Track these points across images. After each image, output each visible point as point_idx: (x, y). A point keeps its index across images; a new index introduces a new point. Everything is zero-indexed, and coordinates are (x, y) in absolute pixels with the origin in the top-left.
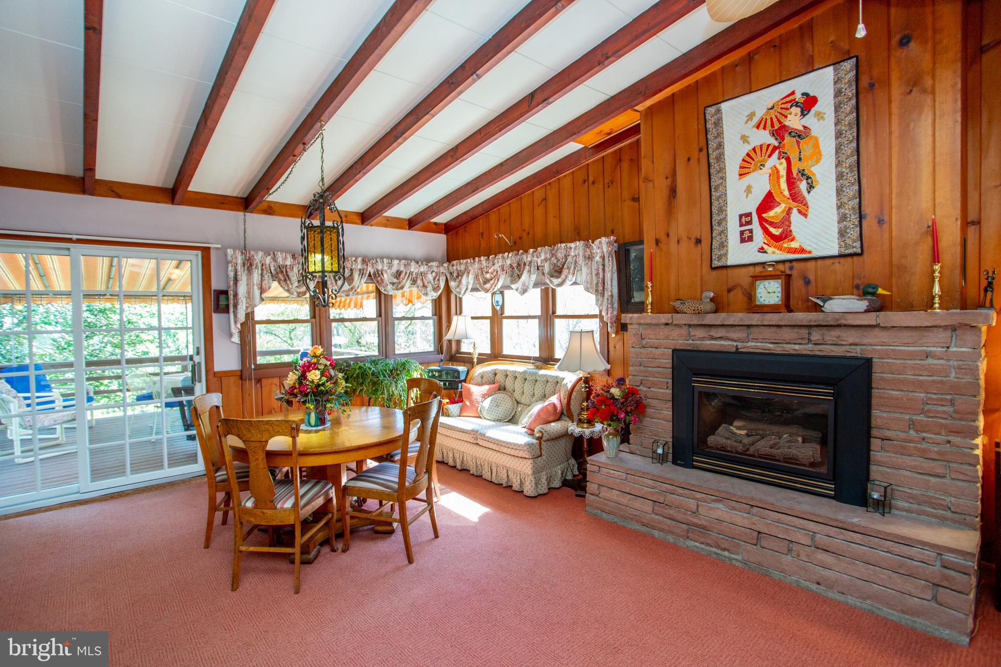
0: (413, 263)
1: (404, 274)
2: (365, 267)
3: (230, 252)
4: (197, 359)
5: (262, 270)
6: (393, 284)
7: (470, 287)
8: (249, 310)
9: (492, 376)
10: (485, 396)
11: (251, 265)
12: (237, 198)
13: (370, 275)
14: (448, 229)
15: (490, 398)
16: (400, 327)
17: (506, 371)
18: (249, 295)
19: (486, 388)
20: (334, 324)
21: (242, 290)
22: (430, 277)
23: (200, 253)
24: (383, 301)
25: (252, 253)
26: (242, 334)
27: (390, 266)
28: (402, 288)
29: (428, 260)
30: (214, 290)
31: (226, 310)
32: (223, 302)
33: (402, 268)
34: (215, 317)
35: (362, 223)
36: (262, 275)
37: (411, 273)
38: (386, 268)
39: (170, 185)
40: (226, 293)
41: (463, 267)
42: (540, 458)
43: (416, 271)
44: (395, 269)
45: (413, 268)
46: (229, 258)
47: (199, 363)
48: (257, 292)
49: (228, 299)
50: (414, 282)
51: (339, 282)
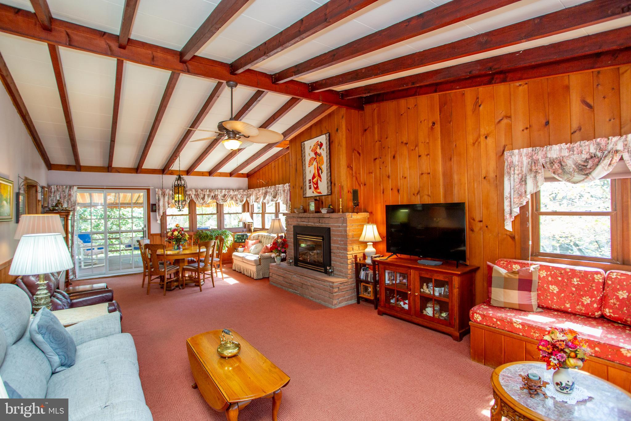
0: (231, 191)
1: (227, 196)
2: (210, 193)
3: (157, 190)
4: (145, 229)
5: (169, 196)
6: (222, 200)
7: (254, 200)
8: (164, 211)
9: (257, 237)
10: (253, 244)
11: (165, 194)
12: (160, 169)
13: (212, 196)
14: (248, 175)
15: (255, 245)
16: (226, 217)
17: (262, 235)
18: (164, 206)
19: (254, 241)
20: (198, 216)
21: (161, 203)
22: (239, 196)
23: (146, 190)
24: (219, 208)
25: (165, 190)
26: (161, 220)
27: (221, 192)
28: (226, 201)
29: (238, 189)
30: (151, 204)
31: (155, 211)
32: (154, 208)
33: (226, 193)
34: (152, 214)
35: (210, 176)
36: (169, 198)
37: (231, 195)
38: (219, 193)
39: (136, 167)
40: (155, 205)
41: (251, 193)
42: (259, 266)
43: (233, 194)
44: (223, 194)
45: (232, 193)
46: (157, 192)
47: (146, 231)
48: (167, 204)
49: (156, 207)
50: (232, 198)
51: (199, 200)
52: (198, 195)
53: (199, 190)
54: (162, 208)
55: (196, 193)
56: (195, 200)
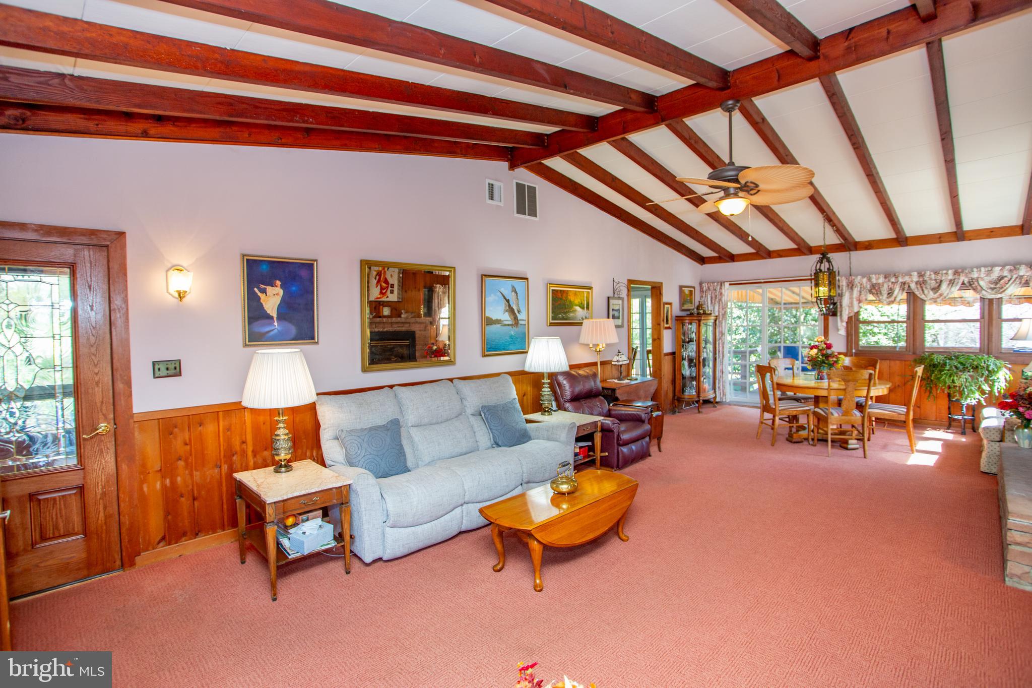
0: (1023, 268)
1: (1008, 278)
2: (957, 277)
5: (861, 288)
6: (992, 289)
13: (963, 283)
20: (927, 324)
21: (845, 301)
24: (989, 306)
25: (854, 277)
26: (848, 329)
31: (836, 315)
33: (1006, 274)
34: (831, 319)
35: (957, 241)
36: (860, 291)
38: (983, 276)
44: (995, 275)
51: (926, 292)
52: (924, 282)
53: (928, 273)
54: (847, 309)
55: (921, 279)
56: (917, 293)
